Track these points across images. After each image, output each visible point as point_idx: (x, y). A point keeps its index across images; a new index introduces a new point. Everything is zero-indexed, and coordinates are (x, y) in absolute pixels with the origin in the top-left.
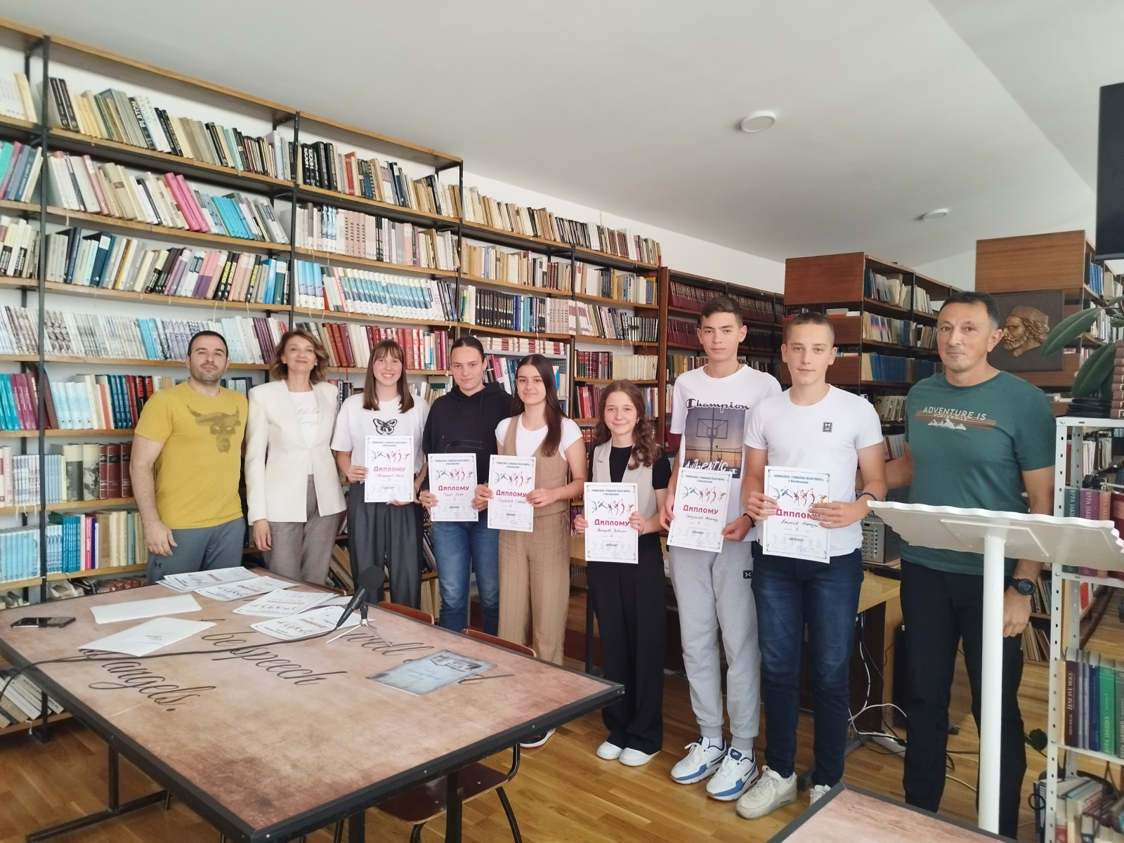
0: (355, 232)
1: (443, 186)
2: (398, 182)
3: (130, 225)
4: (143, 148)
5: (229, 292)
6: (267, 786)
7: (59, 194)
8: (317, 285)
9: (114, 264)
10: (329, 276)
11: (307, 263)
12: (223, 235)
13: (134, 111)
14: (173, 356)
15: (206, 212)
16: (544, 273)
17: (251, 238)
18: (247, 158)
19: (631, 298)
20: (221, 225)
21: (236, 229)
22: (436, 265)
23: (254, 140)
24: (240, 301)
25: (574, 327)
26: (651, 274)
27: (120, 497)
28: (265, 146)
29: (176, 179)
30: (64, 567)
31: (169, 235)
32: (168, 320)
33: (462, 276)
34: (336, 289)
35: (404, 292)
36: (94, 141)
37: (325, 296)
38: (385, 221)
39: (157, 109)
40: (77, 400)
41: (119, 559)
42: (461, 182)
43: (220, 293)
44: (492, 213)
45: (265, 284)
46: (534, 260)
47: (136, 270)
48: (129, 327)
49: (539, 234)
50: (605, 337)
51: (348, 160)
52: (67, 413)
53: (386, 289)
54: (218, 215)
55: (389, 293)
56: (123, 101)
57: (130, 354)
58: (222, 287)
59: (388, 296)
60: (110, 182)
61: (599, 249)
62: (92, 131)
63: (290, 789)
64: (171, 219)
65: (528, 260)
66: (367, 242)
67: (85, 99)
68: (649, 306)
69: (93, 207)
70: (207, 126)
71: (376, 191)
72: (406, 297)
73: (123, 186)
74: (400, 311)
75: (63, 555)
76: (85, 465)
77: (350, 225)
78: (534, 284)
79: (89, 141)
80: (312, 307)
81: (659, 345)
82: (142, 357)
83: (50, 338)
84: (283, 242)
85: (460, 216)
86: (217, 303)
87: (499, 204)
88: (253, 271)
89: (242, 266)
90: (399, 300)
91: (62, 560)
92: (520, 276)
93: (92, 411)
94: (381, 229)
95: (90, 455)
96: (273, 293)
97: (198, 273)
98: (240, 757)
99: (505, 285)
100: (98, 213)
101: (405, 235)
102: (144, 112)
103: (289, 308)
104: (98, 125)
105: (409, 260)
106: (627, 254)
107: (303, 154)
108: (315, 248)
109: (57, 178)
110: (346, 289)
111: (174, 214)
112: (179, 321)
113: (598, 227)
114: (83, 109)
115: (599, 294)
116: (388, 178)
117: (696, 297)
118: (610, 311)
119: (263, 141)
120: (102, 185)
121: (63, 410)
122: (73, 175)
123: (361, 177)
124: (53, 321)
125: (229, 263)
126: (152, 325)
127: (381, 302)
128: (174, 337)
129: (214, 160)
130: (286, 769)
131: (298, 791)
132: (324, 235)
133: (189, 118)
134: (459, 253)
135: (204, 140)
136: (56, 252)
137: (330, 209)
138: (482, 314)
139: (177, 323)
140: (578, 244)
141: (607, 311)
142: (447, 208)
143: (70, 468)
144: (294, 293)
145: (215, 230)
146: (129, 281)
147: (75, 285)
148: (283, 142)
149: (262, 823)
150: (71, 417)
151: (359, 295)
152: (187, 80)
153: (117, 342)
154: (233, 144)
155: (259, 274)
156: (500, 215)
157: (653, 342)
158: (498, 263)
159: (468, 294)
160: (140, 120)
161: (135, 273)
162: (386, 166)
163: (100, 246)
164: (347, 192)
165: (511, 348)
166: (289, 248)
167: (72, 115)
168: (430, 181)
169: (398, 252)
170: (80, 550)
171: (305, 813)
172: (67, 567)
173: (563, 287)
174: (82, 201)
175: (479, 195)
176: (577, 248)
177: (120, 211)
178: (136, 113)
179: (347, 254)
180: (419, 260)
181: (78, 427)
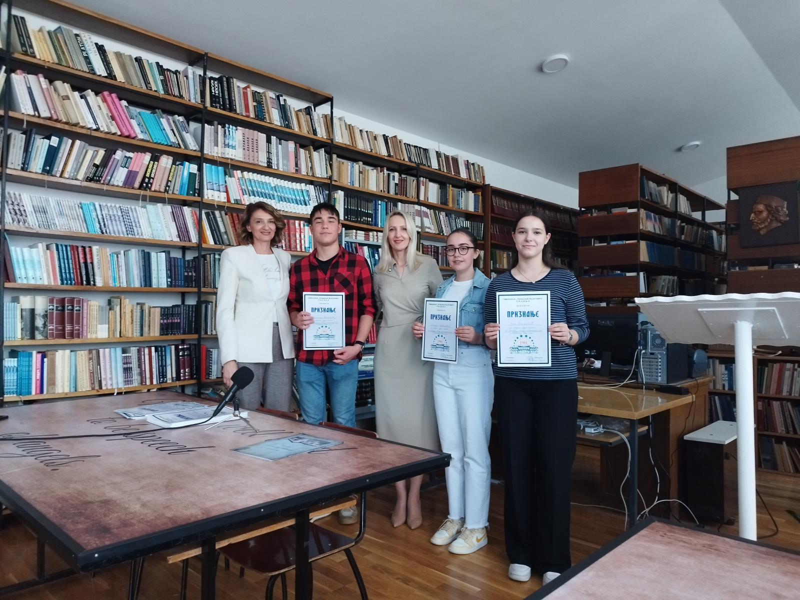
0: (251, 145)
1: (318, 115)
2: (283, 110)
3: (75, 129)
4: (85, 72)
5: (151, 184)
6: (112, 519)
7: (18, 102)
8: (220, 184)
9: (61, 158)
10: (231, 177)
11: (213, 167)
12: (148, 141)
13: (79, 43)
14: (108, 231)
15: (134, 123)
16: (396, 184)
17: (170, 144)
18: (167, 85)
19: (463, 206)
20: (146, 133)
21: (157, 137)
22: (313, 174)
23: (173, 72)
24: (160, 192)
25: (420, 225)
26: (477, 190)
27: (64, 338)
28: (181, 77)
29: (111, 97)
30: (18, 391)
31: (105, 139)
32: (104, 204)
33: (333, 183)
34: (236, 187)
35: (288, 192)
36: (47, 65)
37: (227, 192)
38: (274, 138)
39: (96, 44)
40: (32, 262)
41: (63, 386)
42: (332, 113)
43: (145, 185)
44: (356, 136)
45: (180, 180)
46: (389, 175)
47: (79, 164)
48: (74, 208)
49: (392, 154)
50: (443, 234)
51: (245, 91)
52: (23, 272)
53: (275, 188)
54: (144, 125)
55: (277, 192)
56: (70, 36)
57: (74, 229)
58: (147, 180)
59: (276, 194)
60: (59, 95)
61: (437, 168)
62: (46, 57)
63: (133, 521)
64: (107, 126)
65: (384, 174)
66: (259, 152)
67: (40, 33)
68: (476, 213)
69: (45, 113)
70: (136, 59)
71: (267, 115)
72: (290, 196)
73: (69, 99)
74: (285, 206)
75: (17, 382)
76: (37, 312)
77: (246, 139)
78: (388, 192)
79: (44, 64)
80: (217, 199)
81: (485, 242)
82: (84, 231)
83: (10, 213)
84: (194, 149)
85: (332, 138)
86: (142, 192)
87: (361, 131)
88: (171, 170)
89: (163, 165)
90: (284, 198)
91: (17, 386)
92: (378, 185)
93: (43, 271)
94: (271, 144)
95: (41, 304)
96: (186, 188)
97: (128, 168)
98: (99, 499)
99: (367, 191)
100: (50, 119)
101: (290, 150)
102: (86, 46)
103: (199, 199)
104: (51, 54)
105: (292, 169)
106: (459, 174)
107: (210, 84)
108: (220, 155)
109: (17, 90)
110: (243, 187)
111: (109, 122)
112: (113, 205)
113: (437, 152)
114: (38, 39)
115: (438, 203)
116: (275, 106)
117: (512, 208)
118: (446, 216)
119: (179, 73)
120: (52, 97)
121: (20, 269)
122: (29, 89)
123: (255, 104)
124: (13, 200)
125: (152, 162)
126: (92, 208)
127: (270, 198)
128: (108, 217)
129: (141, 85)
130: (136, 507)
131: (139, 522)
132: (227, 145)
133: (122, 52)
134: (331, 166)
135: (134, 70)
136: (16, 146)
137: (231, 126)
138: (349, 211)
139: (111, 206)
140: (422, 164)
141: (445, 215)
142: (321, 131)
143: (24, 313)
144: (203, 189)
145: (141, 136)
146: (73, 171)
147: (30, 172)
148: (195, 75)
149: (94, 545)
150: (26, 275)
151: (253, 192)
152: (120, 24)
153: (64, 219)
154: (156, 75)
155: (176, 172)
156: (362, 139)
157: (480, 240)
158: (361, 174)
159: (338, 197)
160: (83, 51)
161: (78, 166)
162: (274, 97)
163: (51, 144)
164: (244, 115)
165: (371, 239)
166: (199, 154)
167: (30, 44)
168: (308, 111)
169: (284, 162)
170: (31, 379)
171: (138, 538)
172: (21, 392)
173: (411, 195)
174: (36, 108)
175: (345, 123)
176: (421, 166)
177: (66, 117)
178: (81, 45)
179: (244, 161)
180: (300, 169)
181: (32, 282)
